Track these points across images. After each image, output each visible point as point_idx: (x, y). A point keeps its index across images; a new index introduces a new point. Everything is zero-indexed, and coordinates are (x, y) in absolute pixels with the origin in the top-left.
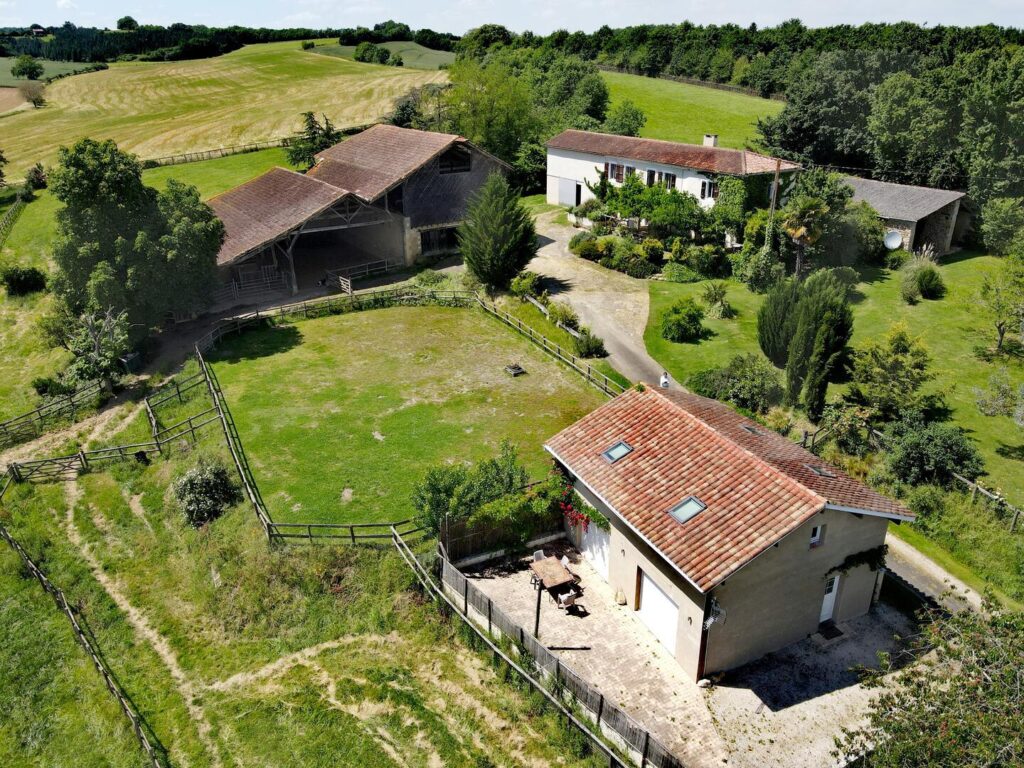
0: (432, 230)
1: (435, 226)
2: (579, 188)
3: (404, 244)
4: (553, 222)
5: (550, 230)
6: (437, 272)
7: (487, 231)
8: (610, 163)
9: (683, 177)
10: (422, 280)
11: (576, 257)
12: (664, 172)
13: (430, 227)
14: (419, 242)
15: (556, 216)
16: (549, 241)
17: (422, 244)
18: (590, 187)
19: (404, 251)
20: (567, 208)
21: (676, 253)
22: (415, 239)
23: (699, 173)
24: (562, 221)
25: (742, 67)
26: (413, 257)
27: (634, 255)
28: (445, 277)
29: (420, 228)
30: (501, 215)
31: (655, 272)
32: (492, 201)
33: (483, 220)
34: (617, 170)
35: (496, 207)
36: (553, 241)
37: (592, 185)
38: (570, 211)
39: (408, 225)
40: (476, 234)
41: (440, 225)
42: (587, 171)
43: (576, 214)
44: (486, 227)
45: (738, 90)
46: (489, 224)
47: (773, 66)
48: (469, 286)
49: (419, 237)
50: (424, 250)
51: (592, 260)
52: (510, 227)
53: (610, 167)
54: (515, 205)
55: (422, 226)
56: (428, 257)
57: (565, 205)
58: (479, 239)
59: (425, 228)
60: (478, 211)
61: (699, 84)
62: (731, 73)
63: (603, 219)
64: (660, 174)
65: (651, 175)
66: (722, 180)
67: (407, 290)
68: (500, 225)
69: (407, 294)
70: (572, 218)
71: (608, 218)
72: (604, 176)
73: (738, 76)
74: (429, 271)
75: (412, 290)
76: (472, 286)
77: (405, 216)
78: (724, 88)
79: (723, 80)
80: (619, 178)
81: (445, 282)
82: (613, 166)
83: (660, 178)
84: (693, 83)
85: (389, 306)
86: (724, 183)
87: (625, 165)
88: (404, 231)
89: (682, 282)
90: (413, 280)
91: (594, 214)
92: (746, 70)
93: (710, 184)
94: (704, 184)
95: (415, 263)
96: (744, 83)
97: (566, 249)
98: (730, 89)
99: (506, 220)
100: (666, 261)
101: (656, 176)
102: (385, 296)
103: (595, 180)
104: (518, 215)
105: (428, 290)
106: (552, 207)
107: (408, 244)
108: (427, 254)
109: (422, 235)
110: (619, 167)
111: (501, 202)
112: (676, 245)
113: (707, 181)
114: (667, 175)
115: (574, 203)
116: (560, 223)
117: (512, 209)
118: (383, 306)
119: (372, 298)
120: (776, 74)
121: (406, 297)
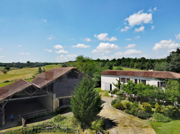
0: (64, 98)
1: (65, 97)
2: (111, 85)
3: (53, 104)
4: (104, 95)
5: (104, 98)
6: (63, 115)
7: (81, 100)
8: (121, 77)
9: (149, 81)
10: (56, 119)
11: (114, 108)
12: (141, 79)
13: (63, 97)
14: (59, 103)
15: (104, 93)
16: (104, 102)
17: (60, 104)
18: (115, 85)
19: (53, 106)
20: (108, 91)
21: (158, 109)
22: (57, 102)
23: (156, 79)
24: (107, 95)
25: (136, 64)
26: (56, 108)
27: (139, 109)
28: (65, 118)
29: (59, 98)
30: (87, 93)
31: (150, 117)
32: (84, 88)
33: (80, 95)
34: (123, 80)
35: (85, 90)
36: (105, 102)
37: (115, 84)
38: (109, 92)
39: (55, 97)
40: (77, 101)
41: (67, 97)
42: (114, 80)
43: (111, 93)
44: (81, 98)
45: (136, 69)
46: (82, 97)
47: (143, 64)
48: (74, 123)
49: (59, 101)
50: (60, 106)
51: (121, 110)
52: (91, 98)
53: (121, 79)
54: (93, 89)
55: (60, 97)
56: (61, 108)
57: (107, 90)
58: (78, 103)
59: (61, 98)
60: (78, 92)
61: (127, 68)
62: (134, 65)
63: (121, 95)
64: (140, 80)
65: (136, 81)
66: (167, 81)
67: (49, 124)
68: (87, 98)
69: (48, 126)
70: (110, 94)
71: (123, 94)
72: (119, 82)
73: (135, 66)
74: (59, 115)
75: (51, 124)
76: (75, 123)
77: (54, 94)
78: (133, 68)
79: (132, 67)
80: (124, 82)
81: (65, 120)
82: (122, 78)
83: (139, 81)
84: (126, 67)
85: (39, 132)
86: (168, 82)
87: (126, 78)
88: (53, 99)
89: (164, 122)
90: (52, 119)
91: (117, 93)
92: (137, 65)
93: (161, 83)
94: (158, 83)
95: (57, 111)
96: (137, 67)
97: (110, 105)
98: (134, 68)
99: (89, 95)
100: (153, 112)
101: (138, 81)
102: (39, 127)
103: (116, 83)
104: (94, 93)
105: (57, 124)
106: (103, 91)
107: (54, 104)
108: (61, 107)
109: (60, 100)
110: (124, 78)
111: (88, 88)
112: (157, 106)
113: (160, 81)
114: (142, 80)
115: (110, 90)
116: (106, 96)
117: (92, 91)
118: (37, 132)
119: (32, 129)
120: (143, 65)
121: (47, 128)
